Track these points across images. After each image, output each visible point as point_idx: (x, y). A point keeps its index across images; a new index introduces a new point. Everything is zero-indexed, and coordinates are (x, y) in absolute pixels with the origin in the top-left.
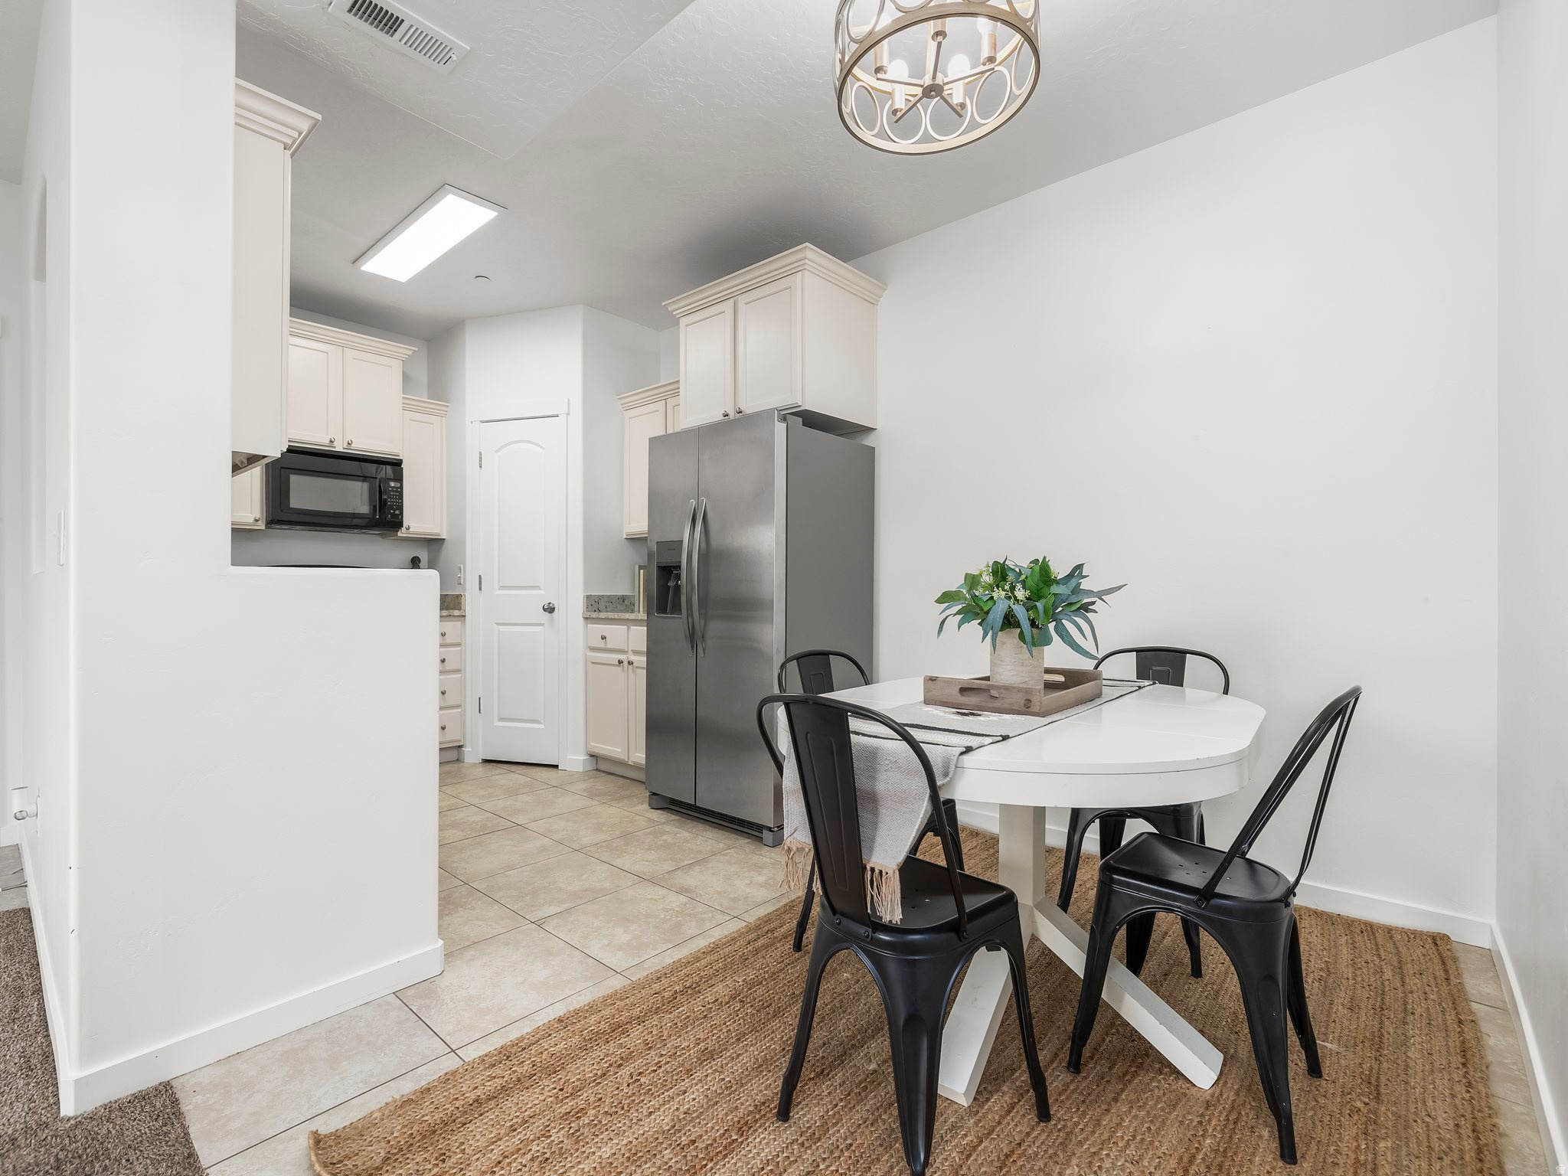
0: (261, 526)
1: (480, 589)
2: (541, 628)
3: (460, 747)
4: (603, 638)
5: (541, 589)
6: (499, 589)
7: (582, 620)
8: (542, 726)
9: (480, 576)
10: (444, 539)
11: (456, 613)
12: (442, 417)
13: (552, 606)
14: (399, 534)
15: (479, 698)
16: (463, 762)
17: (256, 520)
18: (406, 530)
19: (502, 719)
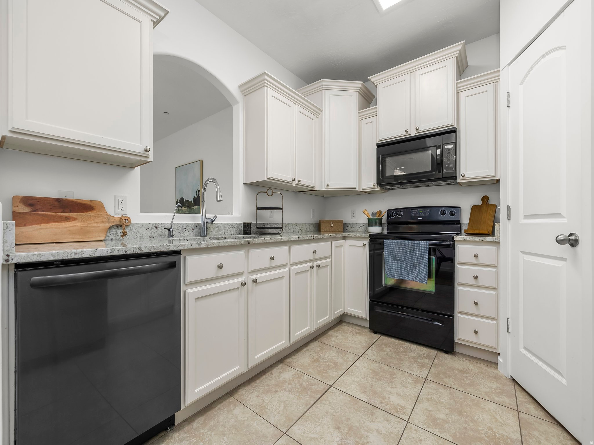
0: (377, 188)
1: (508, 218)
2: (563, 263)
3: (498, 354)
5: (563, 218)
6: (525, 219)
9: (509, 206)
10: (499, 180)
11: (491, 239)
12: (496, 82)
13: (573, 237)
14: (459, 181)
15: (508, 319)
16: (497, 368)
17: (374, 186)
18: (462, 177)
19: (525, 348)
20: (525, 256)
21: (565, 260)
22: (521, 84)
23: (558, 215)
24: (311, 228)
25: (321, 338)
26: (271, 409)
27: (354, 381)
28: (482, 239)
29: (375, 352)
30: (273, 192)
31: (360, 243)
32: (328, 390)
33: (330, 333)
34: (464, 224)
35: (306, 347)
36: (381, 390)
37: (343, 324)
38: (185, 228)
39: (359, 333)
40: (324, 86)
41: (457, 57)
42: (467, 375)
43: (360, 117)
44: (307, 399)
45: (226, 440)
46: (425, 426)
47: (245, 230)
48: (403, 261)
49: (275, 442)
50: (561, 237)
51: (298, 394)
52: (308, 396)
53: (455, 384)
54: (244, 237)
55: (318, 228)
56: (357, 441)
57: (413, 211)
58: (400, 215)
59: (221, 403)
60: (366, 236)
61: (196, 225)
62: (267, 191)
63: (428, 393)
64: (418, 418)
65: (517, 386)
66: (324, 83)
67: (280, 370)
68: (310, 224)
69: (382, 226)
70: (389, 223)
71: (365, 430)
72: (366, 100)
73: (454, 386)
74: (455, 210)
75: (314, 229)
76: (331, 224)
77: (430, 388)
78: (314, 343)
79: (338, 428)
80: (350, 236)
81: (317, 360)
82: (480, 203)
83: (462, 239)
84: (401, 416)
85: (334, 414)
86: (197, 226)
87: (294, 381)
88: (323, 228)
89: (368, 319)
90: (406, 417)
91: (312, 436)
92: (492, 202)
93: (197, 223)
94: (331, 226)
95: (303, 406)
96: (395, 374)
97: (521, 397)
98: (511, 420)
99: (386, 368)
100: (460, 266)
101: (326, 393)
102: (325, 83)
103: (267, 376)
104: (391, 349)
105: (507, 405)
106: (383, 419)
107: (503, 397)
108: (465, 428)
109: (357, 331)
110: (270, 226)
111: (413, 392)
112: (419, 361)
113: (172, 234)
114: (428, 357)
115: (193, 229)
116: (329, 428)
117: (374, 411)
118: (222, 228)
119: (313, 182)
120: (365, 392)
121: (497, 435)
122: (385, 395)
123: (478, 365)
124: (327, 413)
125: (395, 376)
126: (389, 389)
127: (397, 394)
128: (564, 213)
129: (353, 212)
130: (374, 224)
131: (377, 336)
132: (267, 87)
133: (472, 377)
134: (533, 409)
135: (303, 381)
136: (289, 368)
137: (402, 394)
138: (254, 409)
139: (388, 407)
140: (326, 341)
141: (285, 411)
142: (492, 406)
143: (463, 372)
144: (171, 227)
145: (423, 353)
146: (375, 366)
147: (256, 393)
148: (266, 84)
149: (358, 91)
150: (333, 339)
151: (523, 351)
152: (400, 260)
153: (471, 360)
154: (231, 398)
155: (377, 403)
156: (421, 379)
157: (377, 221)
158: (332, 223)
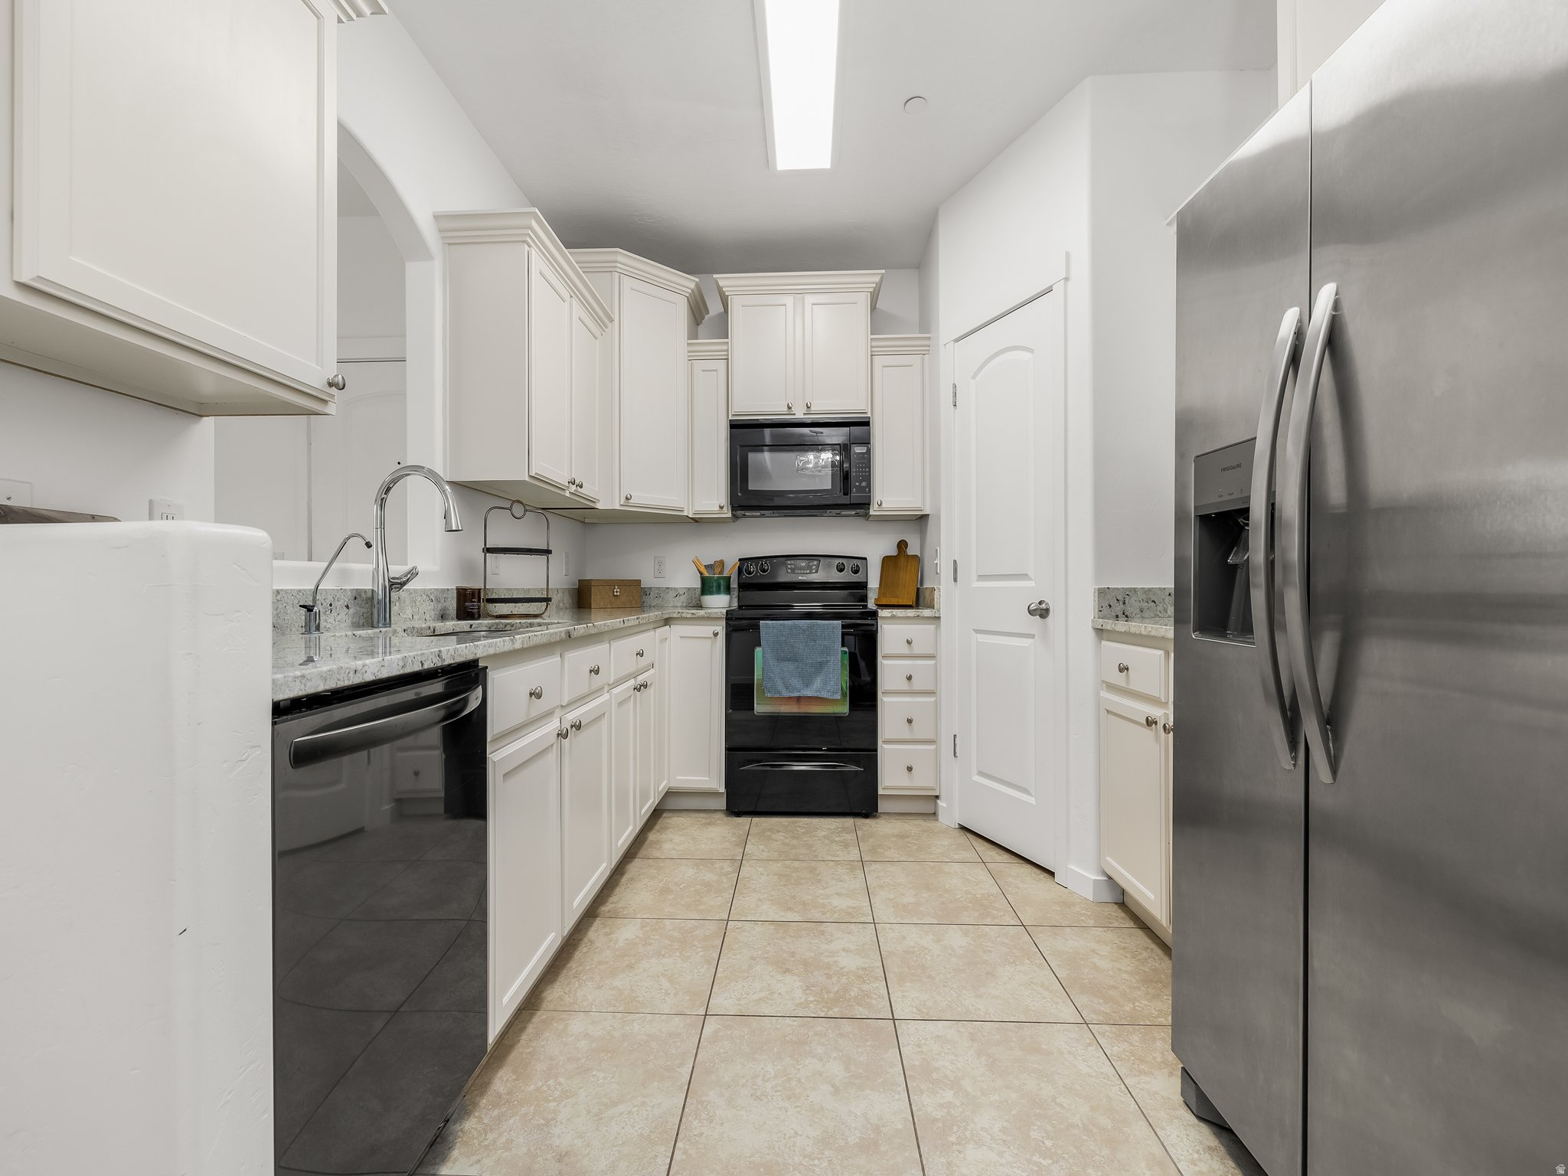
0: (727, 514)
1: (955, 580)
2: (1029, 641)
3: (937, 797)
4: (1123, 669)
5: (1030, 579)
6: (977, 581)
7: (1091, 634)
8: (1032, 800)
9: (955, 561)
10: (927, 516)
11: (927, 612)
12: (924, 354)
13: (1043, 606)
14: (872, 512)
15: (955, 736)
16: (938, 820)
17: (721, 508)
18: (877, 506)
19: (981, 774)
20: (979, 636)
21: (1032, 636)
22: (974, 377)
23: (1024, 576)
24: (565, 601)
25: (641, 852)
26: (646, 994)
27: (759, 900)
28: (918, 614)
29: (762, 847)
30: (526, 511)
31: (707, 630)
32: (726, 928)
33: (652, 836)
34: (872, 588)
35: (623, 875)
36: (810, 897)
37: (664, 815)
38: (331, 605)
39: (709, 824)
40: (618, 265)
41: (871, 292)
42: (910, 839)
43: (690, 354)
44: (701, 953)
45: (601, 1075)
46: (899, 920)
47: (465, 608)
48: (797, 661)
49: (701, 1034)
50: (1033, 607)
51: (678, 954)
52: (700, 949)
53: (901, 856)
54: (471, 626)
55: (582, 598)
56: (827, 974)
57: (789, 562)
58: (764, 571)
59: (522, 1030)
60: (720, 615)
61: (354, 595)
62: (511, 506)
63: (877, 878)
64: (883, 913)
65: (969, 835)
66: (620, 258)
67: (605, 931)
68: (564, 590)
69: (730, 594)
70: (743, 587)
71: (828, 956)
72: (694, 315)
73: (902, 859)
74: (859, 562)
75: (570, 601)
76: (615, 590)
77: (874, 871)
78: (633, 863)
79: (787, 971)
80: (684, 615)
81: (665, 891)
82: (894, 552)
83: (890, 615)
84: (862, 920)
85: (766, 956)
86: (355, 598)
87: (652, 936)
88: (596, 598)
89: (722, 790)
90: (868, 918)
91: (756, 997)
92: (913, 550)
93: (357, 590)
94: (615, 593)
95: (703, 967)
96: (815, 869)
97: (980, 845)
98: (981, 874)
99: (796, 864)
100: (885, 662)
101: (727, 934)
102: (623, 258)
103: (585, 950)
104: (783, 834)
105: (970, 860)
106: (841, 933)
107: (961, 852)
108: (943, 903)
109: (704, 821)
110: (496, 597)
111: (859, 883)
112: (837, 839)
113: (317, 622)
114: (845, 830)
115: (347, 607)
116: (772, 976)
117: (822, 928)
118: (407, 602)
119: (597, 489)
120: (790, 909)
121: (978, 896)
122: (821, 901)
123: (915, 822)
124: (753, 958)
125: (818, 872)
126: (821, 892)
127: (837, 894)
128: (1031, 575)
129: (660, 564)
130: (714, 589)
131: (744, 821)
132: (529, 246)
133: (916, 840)
134: (996, 855)
135: (670, 930)
136: (620, 921)
137: (843, 892)
138: (611, 1009)
139: (836, 915)
140: (657, 854)
141: (677, 986)
142: (956, 866)
143: (902, 836)
144: (314, 600)
145: (834, 827)
146: (776, 867)
147: (589, 983)
148: (528, 239)
149: (688, 295)
150: (667, 846)
151: (977, 778)
152: (793, 659)
153: (902, 818)
154: (539, 1013)
155: (818, 917)
156: (856, 863)
157: (722, 582)
158: (616, 587)
